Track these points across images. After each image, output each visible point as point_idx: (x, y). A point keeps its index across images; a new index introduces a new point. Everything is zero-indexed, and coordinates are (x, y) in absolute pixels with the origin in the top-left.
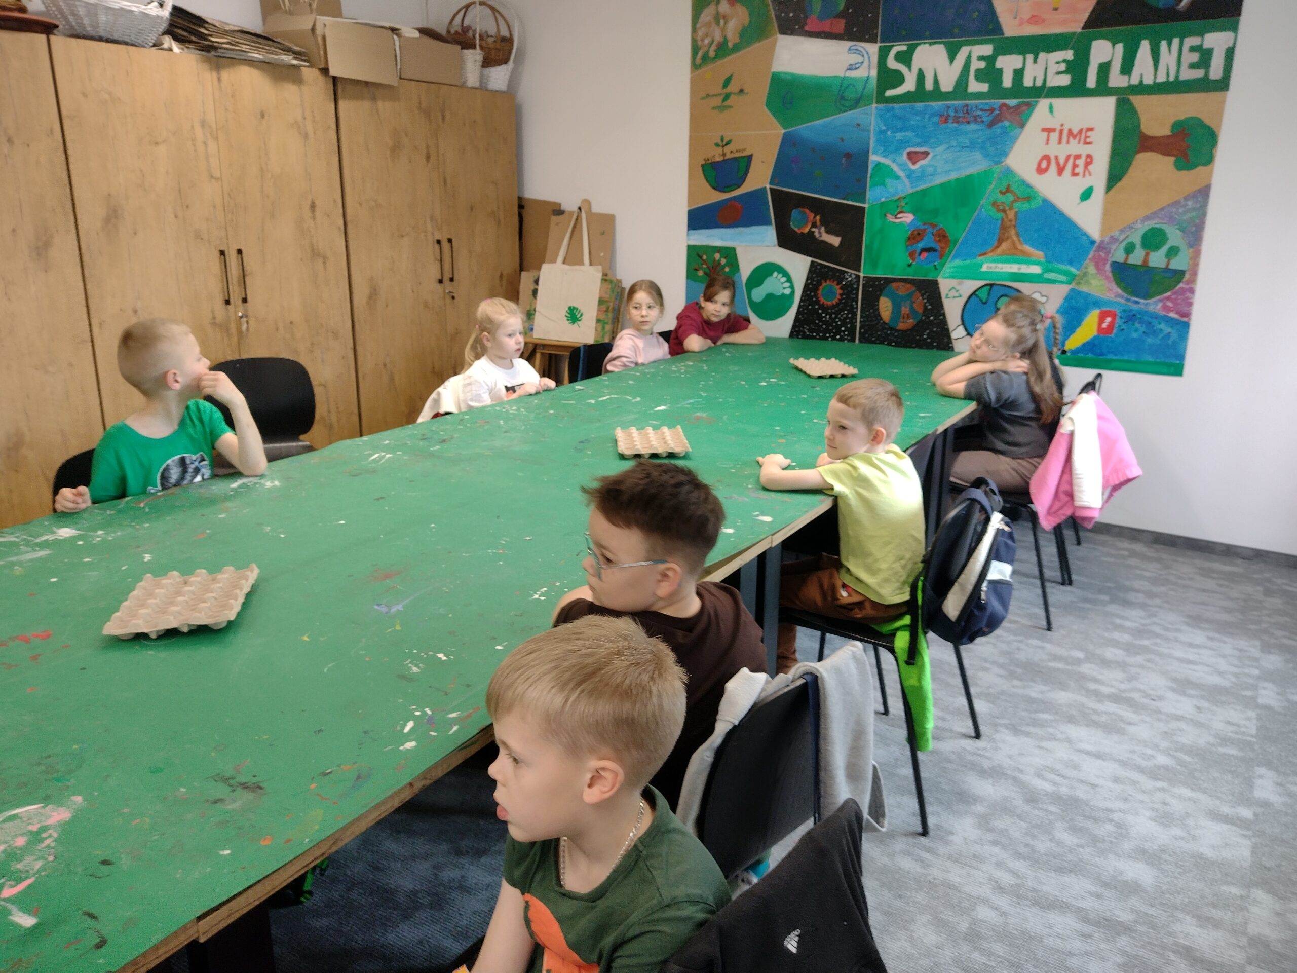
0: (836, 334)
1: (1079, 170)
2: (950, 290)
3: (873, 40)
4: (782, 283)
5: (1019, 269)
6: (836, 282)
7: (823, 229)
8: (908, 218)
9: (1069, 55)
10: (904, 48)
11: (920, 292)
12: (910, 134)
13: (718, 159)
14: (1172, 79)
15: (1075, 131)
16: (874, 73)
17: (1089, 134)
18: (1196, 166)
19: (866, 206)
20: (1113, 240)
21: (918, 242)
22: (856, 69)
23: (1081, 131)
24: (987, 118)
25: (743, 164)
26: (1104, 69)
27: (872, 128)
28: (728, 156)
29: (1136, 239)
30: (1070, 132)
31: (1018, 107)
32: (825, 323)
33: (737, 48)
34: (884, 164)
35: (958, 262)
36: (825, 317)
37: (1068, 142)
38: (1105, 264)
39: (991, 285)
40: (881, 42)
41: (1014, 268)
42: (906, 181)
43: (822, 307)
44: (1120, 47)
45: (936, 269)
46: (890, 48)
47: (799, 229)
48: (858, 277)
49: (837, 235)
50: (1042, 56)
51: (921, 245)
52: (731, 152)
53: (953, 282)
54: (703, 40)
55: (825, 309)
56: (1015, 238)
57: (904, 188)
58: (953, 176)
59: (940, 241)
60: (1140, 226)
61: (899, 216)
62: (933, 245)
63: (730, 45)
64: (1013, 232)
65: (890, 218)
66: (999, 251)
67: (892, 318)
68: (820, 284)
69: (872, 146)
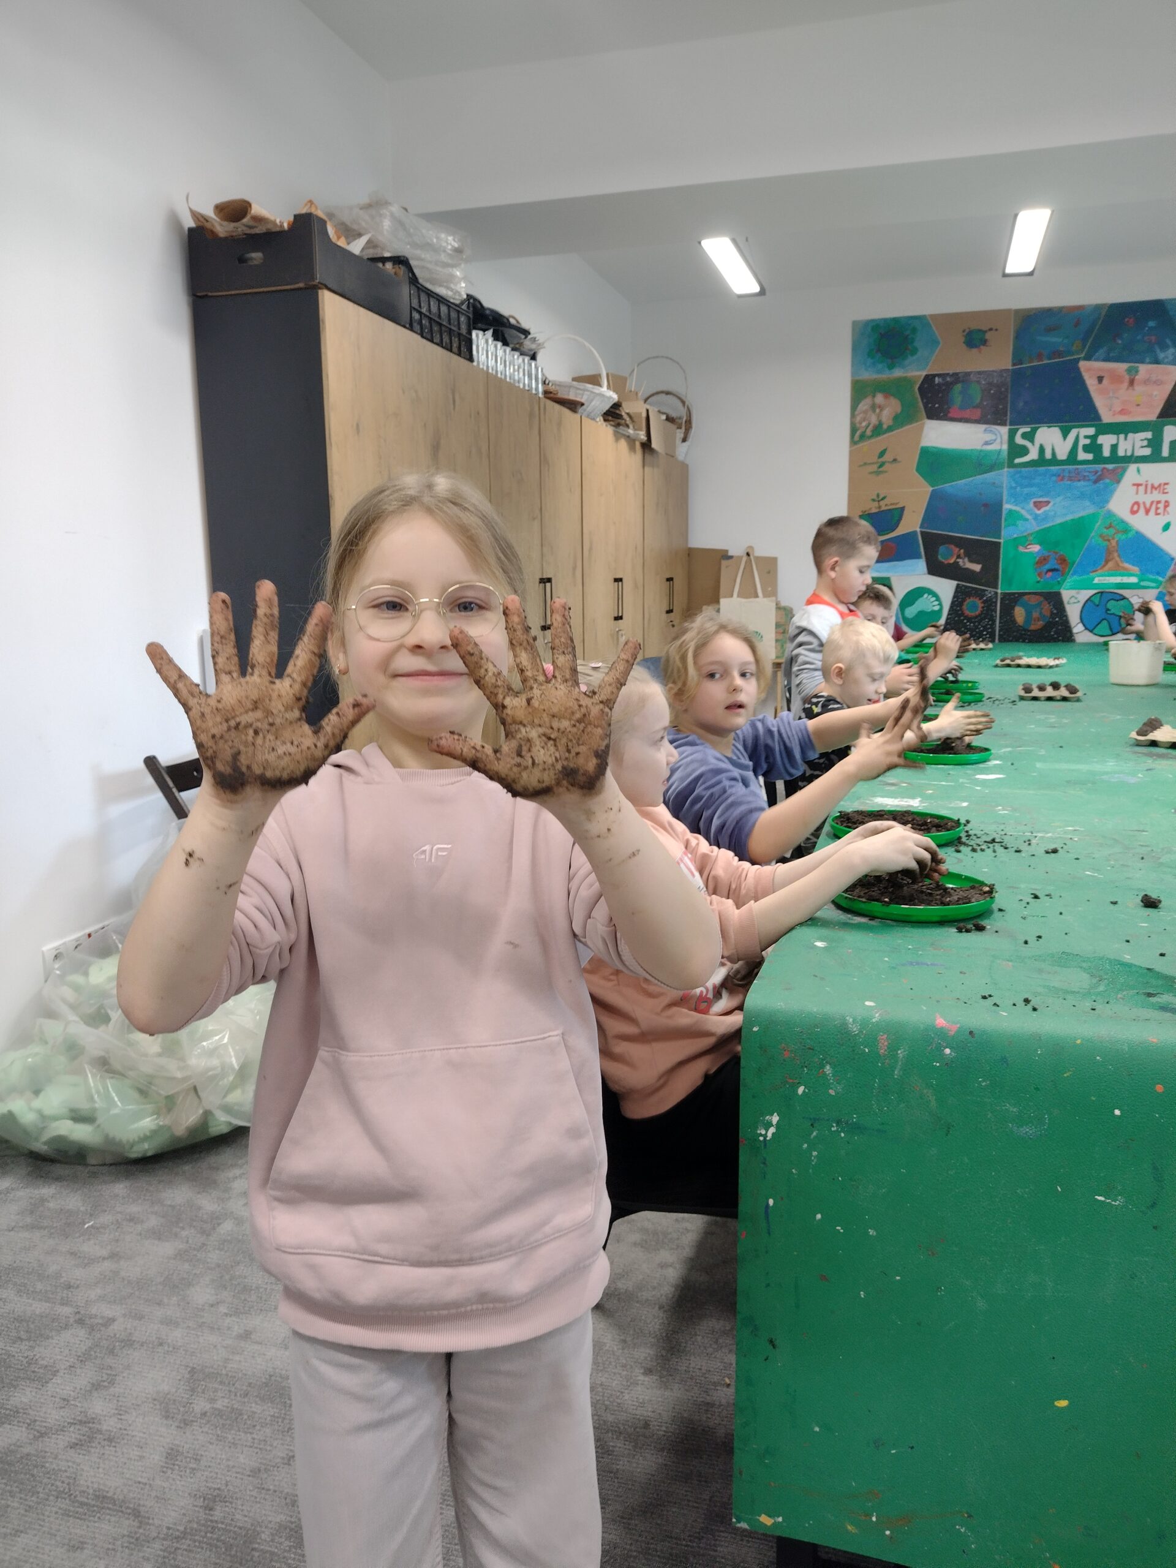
1: (1161, 510)
2: (1070, 599)
3: (1003, 424)
4: (932, 602)
5: (1122, 580)
6: (977, 598)
7: (966, 560)
8: (1036, 548)
9: (1149, 435)
10: (1029, 430)
11: (1047, 601)
12: (1034, 489)
13: (874, 510)
15: (1156, 485)
16: (1005, 447)
17: (1166, 486)
19: (1001, 541)
21: (1044, 565)
22: (990, 444)
23: (1160, 485)
24: (1093, 478)
25: (897, 514)
27: (1004, 485)
28: (884, 508)
30: (1153, 487)
31: (1114, 470)
33: (890, 429)
34: (1015, 510)
35: (1075, 578)
36: (971, 625)
39: (1102, 593)
40: (1010, 425)
42: (1033, 521)
43: (967, 617)
45: (1059, 583)
46: (1017, 430)
47: (946, 561)
48: (996, 593)
49: (978, 563)
50: (1130, 435)
52: (886, 505)
53: (1073, 592)
54: (861, 423)
55: (969, 619)
56: (1118, 559)
57: (1033, 527)
58: (1069, 517)
59: (1061, 564)
61: (1028, 547)
62: (1056, 567)
63: (885, 426)
64: (1116, 554)
65: (1021, 549)
66: (1106, 568)
67: (1025, 622)
68: (964, 600)
69: (1005, 498)
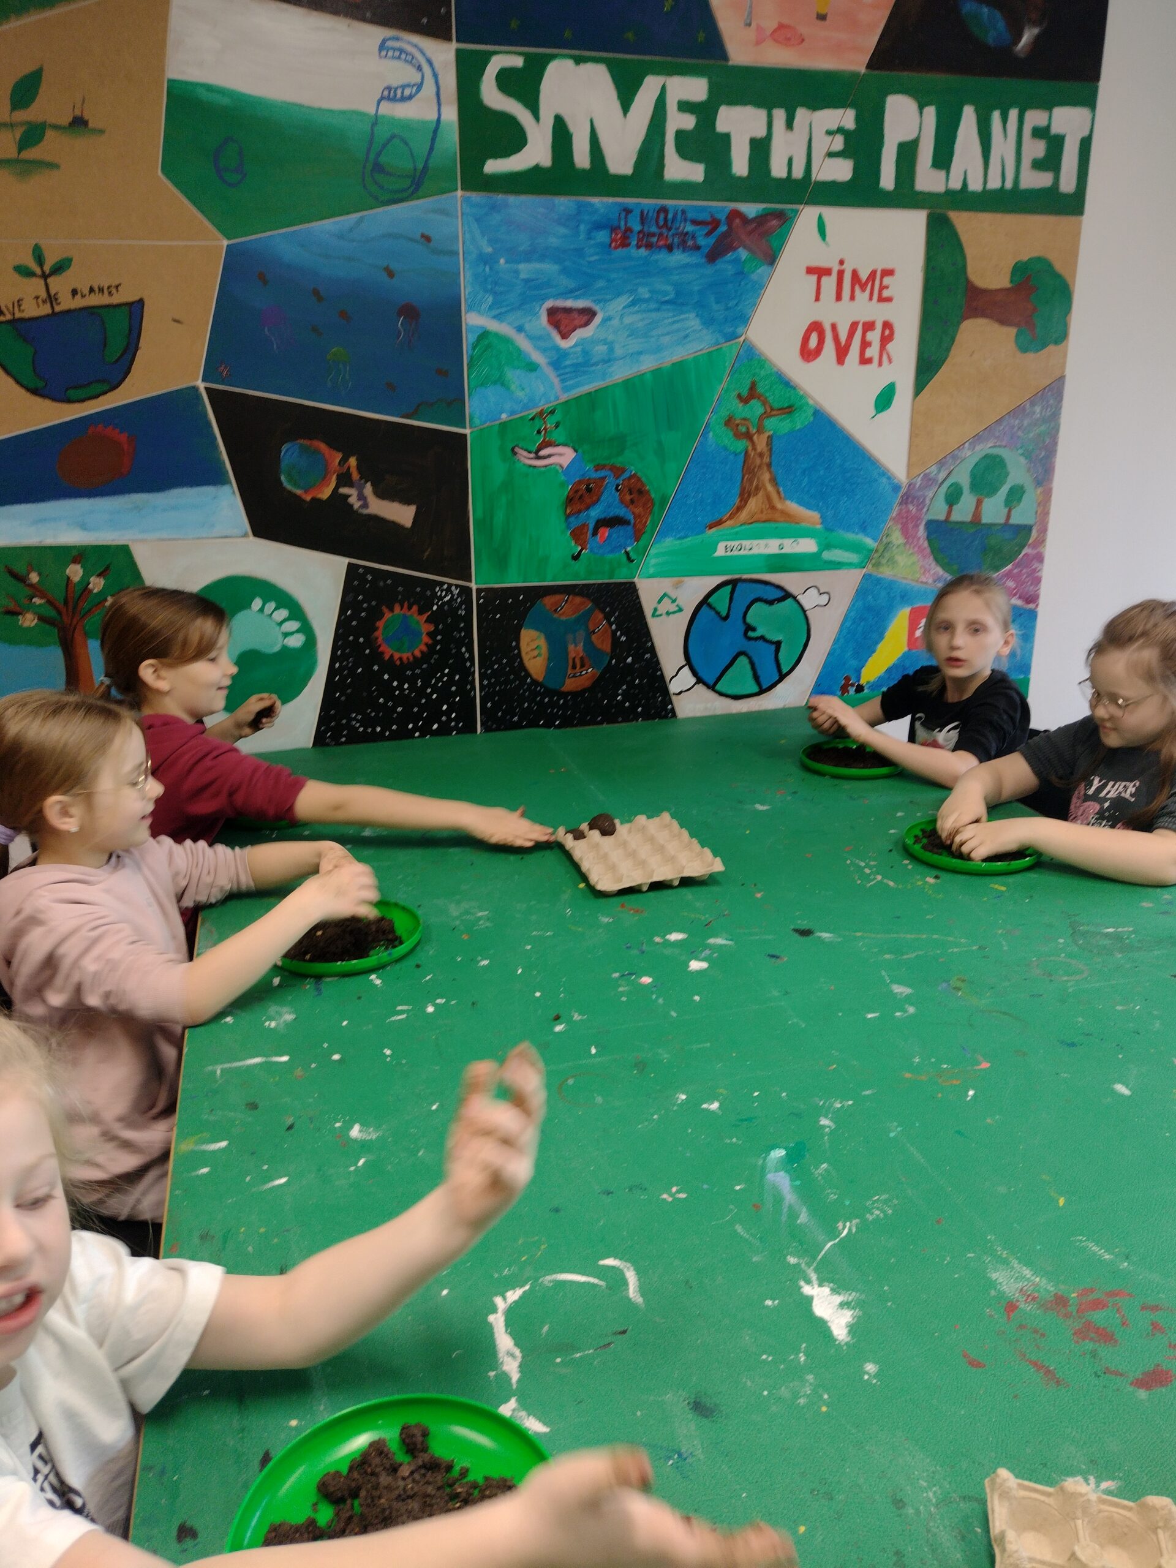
0: (428, 723)
1: (872, 352)
2: (659, 602)
3: (438, 31)
4: (281, 623)
5: (781, 547)
6: (415, 608)
7: (368, 489)
9: (847, 118)
10: (518, 62)
11: (602, 610)
12: (549, 268)
13: (32, 310)
14: (1009, 185)
15: (864, 276)
16: (451, 114)
17: (887, 280)
18: (1044, 346)
19: (467, 431)
20: (929, 480)
21: (588, 508)
22: (404, 99)
23: (873, 276)
24: (705, 241)
25: (117, 326)
26: (907, 152)
27: (461, 249)
28: (67, 303)
29: (962, 477)
30: (855, 279)
31: (760, 222)
32: (403, 700)
34: (497, 335)
35: (669, 543)
36: (400, 687)
37: (852, 298)
38: (917, 526)
39: (734, 583)
40: (460, 41)
41: (769, 546)
42: (549, 371)
43: (389, 665)
44: (930, 112)
45: (630, 560)
46: (485, 58)
47: (306, 491)
48: (466, 591)
49: (408, 502)
50: (801, 114)
51: (595, 513)
52: (74, 292)
53: (665, 585)
55: (398, 670)
56: (770, 488)
57: (550, 388)
58: (648, 364)
60: (969, 453)
61: (543, 453)
62: (622, 512)
64: (766, 477)
65: (525, 458)
66: (744, 515)
67: (549, 671)
68: (376, 615)
69: (466, 288)
